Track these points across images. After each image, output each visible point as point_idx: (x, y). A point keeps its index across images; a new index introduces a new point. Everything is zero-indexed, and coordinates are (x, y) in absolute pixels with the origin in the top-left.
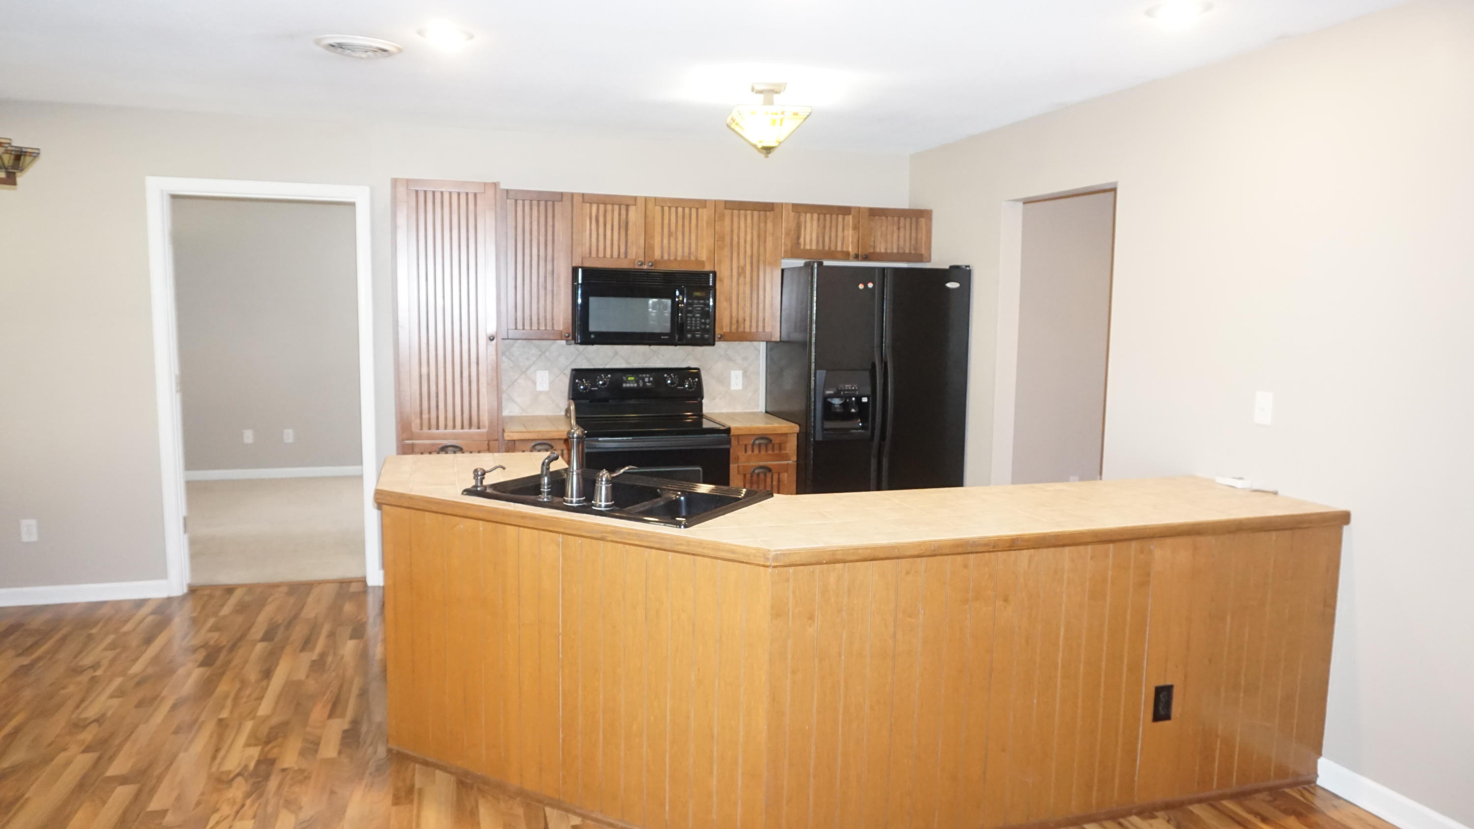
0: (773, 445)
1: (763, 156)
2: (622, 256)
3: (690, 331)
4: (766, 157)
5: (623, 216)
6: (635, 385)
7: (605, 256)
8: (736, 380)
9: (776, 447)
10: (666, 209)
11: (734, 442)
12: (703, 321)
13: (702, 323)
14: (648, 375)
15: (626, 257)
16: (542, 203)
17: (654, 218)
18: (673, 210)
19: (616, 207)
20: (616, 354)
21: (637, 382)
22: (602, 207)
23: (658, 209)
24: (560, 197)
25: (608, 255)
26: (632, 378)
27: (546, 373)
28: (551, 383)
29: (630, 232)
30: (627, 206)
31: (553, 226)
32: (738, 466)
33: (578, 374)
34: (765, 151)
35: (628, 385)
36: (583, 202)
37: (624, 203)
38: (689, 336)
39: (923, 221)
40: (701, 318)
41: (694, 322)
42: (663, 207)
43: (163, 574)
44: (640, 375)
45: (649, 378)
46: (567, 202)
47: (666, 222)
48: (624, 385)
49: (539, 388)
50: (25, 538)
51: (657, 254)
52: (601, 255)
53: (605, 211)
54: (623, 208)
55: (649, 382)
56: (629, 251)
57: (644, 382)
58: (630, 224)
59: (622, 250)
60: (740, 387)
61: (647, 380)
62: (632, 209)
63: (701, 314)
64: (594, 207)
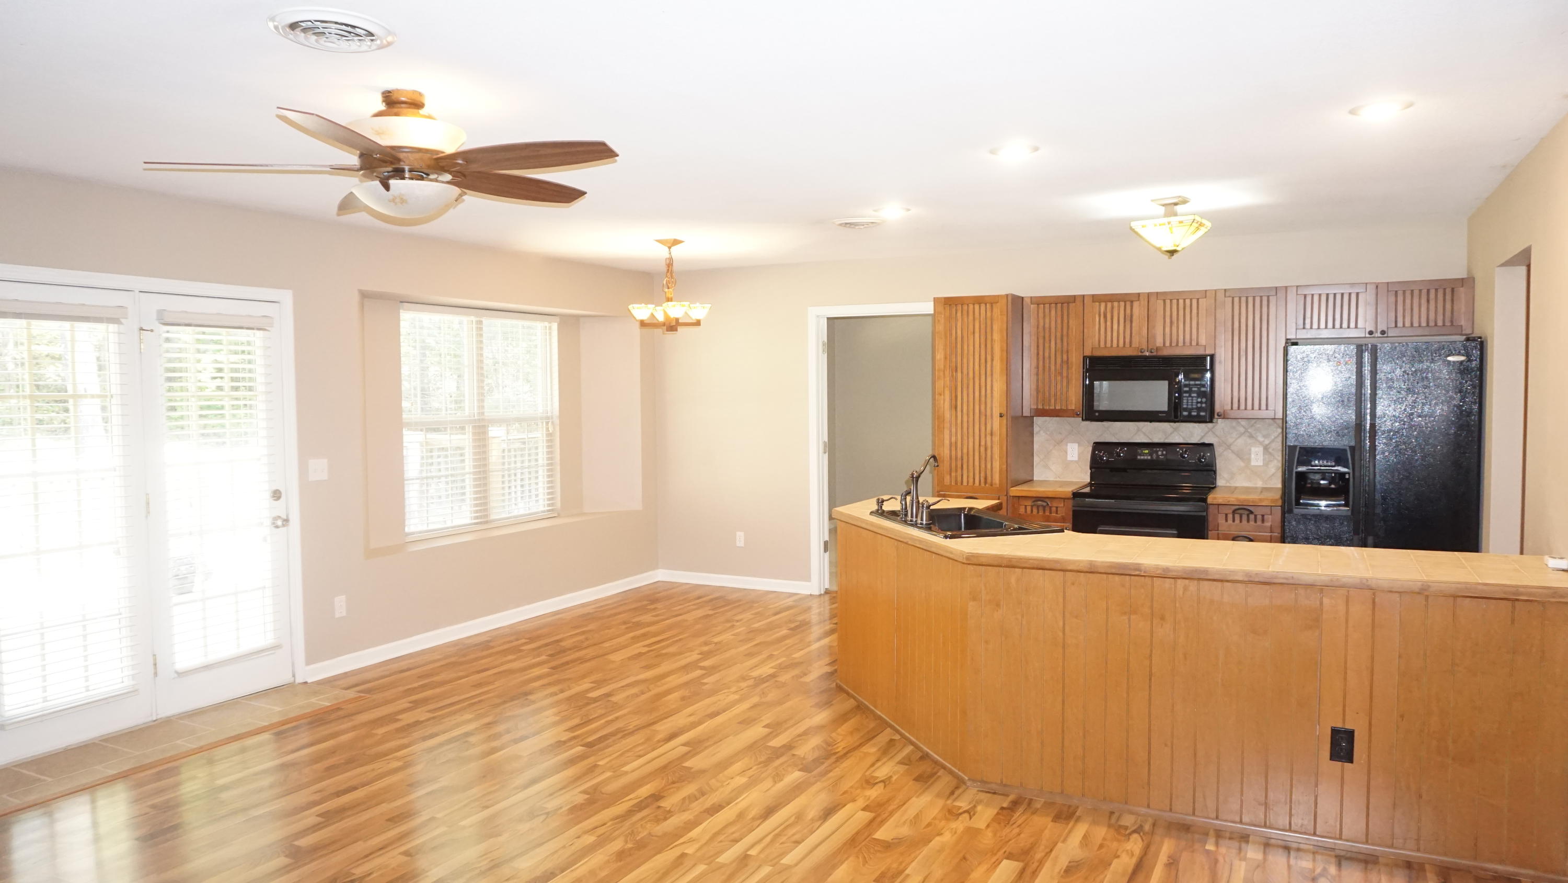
0: (1256, 516)
1: (1167, 257)
2: (1127, 345)
3: (1185, 410)
4: (1169, 258)
5: (1128, 311)
6: (1149, 458)
7: (1112, 346)
8: (1257, 457)
9: (1259, 517)
10: (1168, 302)
11: (1212, 510)
12: (1199, 400)
13: (1198, 403)
14: (1161, 449)
15: (1130, 346)
16: (1059, 305)
17: (1156, 311)
18: (1175, 302)
19: (1122, 304)
20: (1139, 430)
21: (1151, 454)
22: (1109, 305)
23: (1160, 302)
24: (1073, 299)
25: (1115, 345)
26: (1147, 451)
27: (1076, 446)
28: (1080, 455)
29: (1133, 325)
30: (1132, 302)
31: (1068, 322)
32: (1218, 534)
33: (1098, 446)
34: (1169, 254)
35: (1142, 457)
36: (1093, 302)
37: (1128, 299)
38: (1185, 413)
39: (1462, 292)
40: (1198, 397)
41: (1190, 401)
42: (1164, 301)
43: (807, 578)
44: (1155, 449)
45: (1162, 451)
46: (1079, 303)
47: (1168, 313)
48: (1139, 457)
49: (1069, 458)
50: (738, 544)
51: (1159, 342)
52: (1109, 345)
53: (1112, 308)
54: (1128, 304)
55: (1162, 455)
56: (1133, 339)
57: (1158, 456)
58: (1134, 318)
59: (1128, 340)
60: (1260, 463)
61: (1160, 453)
62: (1136, 304)
63: (1197, 393)
64: (1103, 305)
